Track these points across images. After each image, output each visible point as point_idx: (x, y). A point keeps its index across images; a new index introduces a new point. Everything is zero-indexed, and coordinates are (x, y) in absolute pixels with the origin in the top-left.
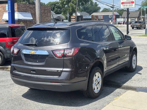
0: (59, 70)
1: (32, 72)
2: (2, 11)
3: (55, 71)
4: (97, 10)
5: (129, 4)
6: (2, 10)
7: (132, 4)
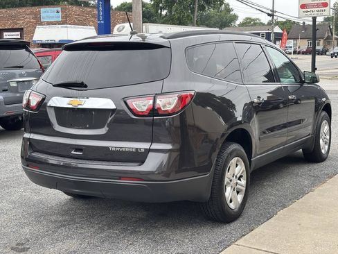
0: (140, 149)
1: (73, 152)
2: (33, 22)
3: (131, 150)
4: (230, 22)
5: (317, 9)
6: (32, 20)
7: (323, 9)
